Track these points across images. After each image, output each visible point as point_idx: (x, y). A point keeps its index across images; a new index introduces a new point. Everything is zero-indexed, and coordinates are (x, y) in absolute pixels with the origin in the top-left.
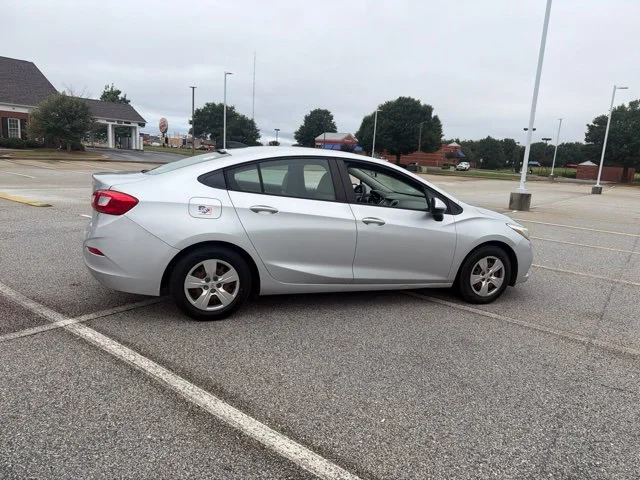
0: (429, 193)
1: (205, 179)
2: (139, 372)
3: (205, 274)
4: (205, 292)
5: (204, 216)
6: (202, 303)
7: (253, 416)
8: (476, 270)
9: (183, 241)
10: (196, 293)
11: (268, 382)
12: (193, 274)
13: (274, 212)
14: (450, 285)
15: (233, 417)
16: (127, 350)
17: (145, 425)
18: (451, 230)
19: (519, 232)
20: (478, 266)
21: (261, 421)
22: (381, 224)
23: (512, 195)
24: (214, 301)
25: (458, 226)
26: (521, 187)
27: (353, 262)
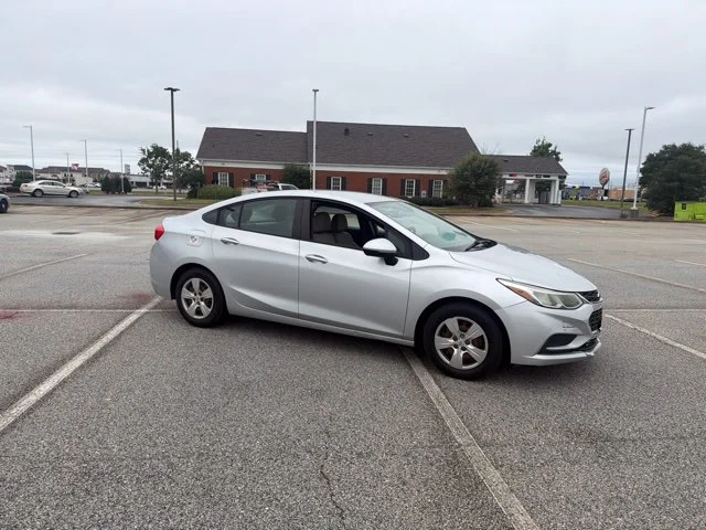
3: (194, 289)
4: (194, 303)
6: (190, 310)
8: (442, 331)
10: (189, 302)
12: (186, 287)
13: (237, 244)
18: (404, 277)
19: (520, 293)
22: (324, 262)
24: (199, 312)
27: (298, 297)
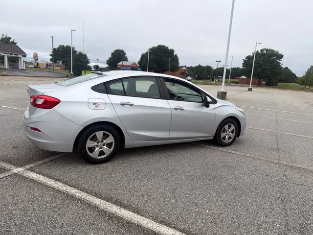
0: (202, 94)
1: (95, 88)
2: (72, 196)
3: (97, 139)
4: (97, 149)
5: (96, 108)
6: (95, 155)
7: (142, 216)
8: (223, 130)
9: (85, 122)
10: (92, 150)
11: (142, 196)
12: (90, 140)
13: (132, 105)
14: (212, 138)
15: (133, 218)
16: (61, 184)
17: (87, 227)
18: (213, 112)
19: (241, 111)
20: (224, 128)
21: (148, 218)
22: (182, 110)
23: (218, 93)
24: (102, 153)
25: (216, 109)
26: (223, 88)
27: (169, 129)
